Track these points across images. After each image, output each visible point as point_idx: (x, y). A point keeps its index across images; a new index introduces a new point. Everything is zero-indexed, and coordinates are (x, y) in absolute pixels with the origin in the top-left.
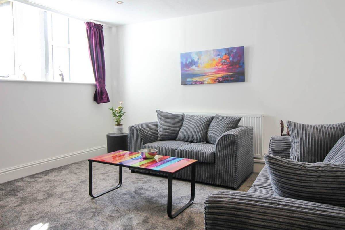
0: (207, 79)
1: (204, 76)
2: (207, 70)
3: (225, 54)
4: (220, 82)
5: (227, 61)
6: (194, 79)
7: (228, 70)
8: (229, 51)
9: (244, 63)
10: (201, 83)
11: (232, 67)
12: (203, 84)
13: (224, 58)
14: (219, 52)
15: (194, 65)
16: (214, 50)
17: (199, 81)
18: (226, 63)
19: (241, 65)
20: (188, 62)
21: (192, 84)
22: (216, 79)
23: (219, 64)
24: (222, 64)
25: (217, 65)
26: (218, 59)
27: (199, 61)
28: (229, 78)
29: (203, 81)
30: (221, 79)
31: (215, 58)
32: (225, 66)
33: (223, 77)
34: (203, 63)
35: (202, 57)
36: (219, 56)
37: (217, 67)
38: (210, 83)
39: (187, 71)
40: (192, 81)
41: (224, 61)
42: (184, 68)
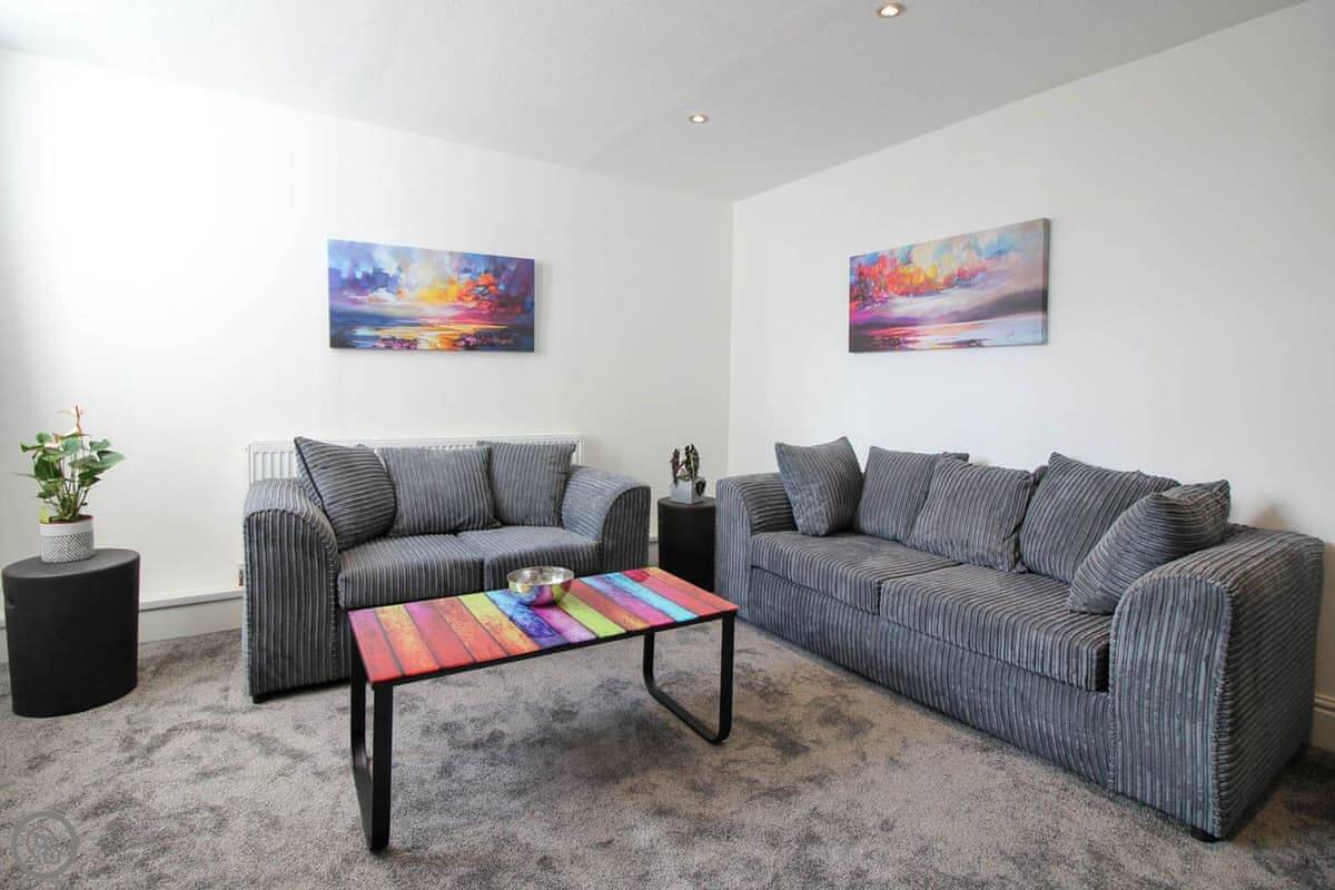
0: (427, 337)
1: (419, 325)
2: (431, 310)
3: (486, 272)
4: (469, 347)
5: (490, 292)
6: (386, 333)
7: (490, 317)
8: (497, 265)
9: (533, 304)
10: (409, 345)
11: (502, 310)
12: (416, 349)
13: (482, 281)
14: (468, 261)
15: (386, 286)
16: (452, 254)
18: (486, 298)
19: (528, 307)
20: (359, 275)
22: (457, 337)
23: (466, 295)
24: (477, 298)
25: (460, 298)
26: (463, 281)
27: (403, 276)
28: (496, 340)
29: (416, 340)
30: (472, 340)
31: (455, 276)
32: (485, 306)
33: (477, 335)
34: (417, 285)
35: (413, 267)
36: (468, 275)
37: (460, 303)
38: (437, 349)
39: (355, 302)
41: (481, 289)
42: (345, 293)
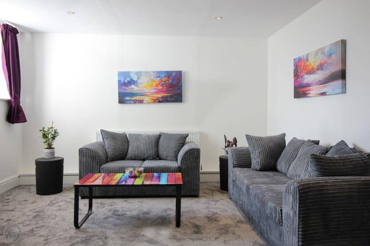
0: (146, 99)
2: (148, 90)
3: (165, 77)
4: (159, 102)
5: (166, 83)
6: (134, 98)
7: (167, 91)
8: (169, 74)
9: (181, 86)
10: (141, 102)
11: (171, 89)
12: (143, 103)
13: (164, 80)
14: (159, 74)
15: (134, 84)
16: (154, 72)
17: (139, 101)
18: (165, 85)
19: (180, 87)
20: (126, 81)
21: (131, 103)
22: (156, 99)
23: (159, 85)
24: (162, 86)
25: (157, 86)
26: (158, 80)
27: (139, 80)
28: (169, 99)
29: (143, 100)
30: (161, 99)
31: (155, 79)
32: (165, 88)
33: (162, 98)
34: (143, 83)
35: (142, 77)
36: (159, 78)
37: (157, 87)
38: (150, 103)
39: (125, 89)
40: (132, 100)
41: (163, 82)
42: (122, 87)
